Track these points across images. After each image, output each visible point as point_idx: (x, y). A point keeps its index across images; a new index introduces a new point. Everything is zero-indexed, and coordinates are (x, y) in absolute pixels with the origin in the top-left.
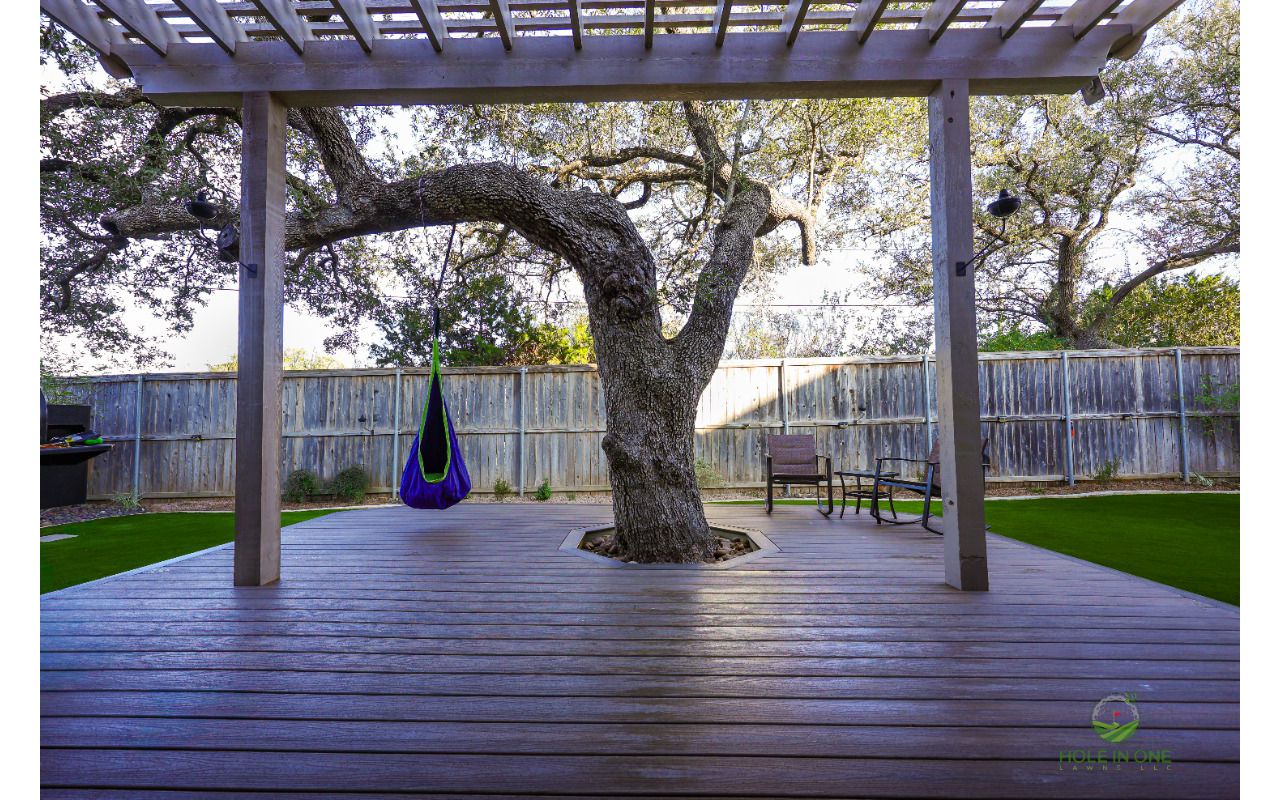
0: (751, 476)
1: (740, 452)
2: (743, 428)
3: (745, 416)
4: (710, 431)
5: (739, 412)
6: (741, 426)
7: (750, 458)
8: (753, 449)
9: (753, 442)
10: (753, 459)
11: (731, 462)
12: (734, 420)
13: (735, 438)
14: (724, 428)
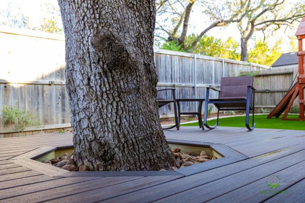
0: (55, 120)
1: (47, 102)
2: (50, 85)
3: (50, 75)
4: (23, 85)
5: (47, 72)
6: (48, 83)
7: (54, 106)
8: (56, 100)
9: (56, 95)
10: (57, 107)
11: (41, 111)
12: (43, 78)
13: (43, 92)
14: (35, 84)
